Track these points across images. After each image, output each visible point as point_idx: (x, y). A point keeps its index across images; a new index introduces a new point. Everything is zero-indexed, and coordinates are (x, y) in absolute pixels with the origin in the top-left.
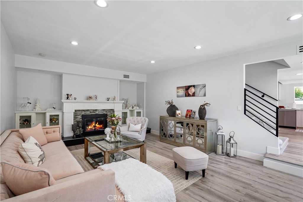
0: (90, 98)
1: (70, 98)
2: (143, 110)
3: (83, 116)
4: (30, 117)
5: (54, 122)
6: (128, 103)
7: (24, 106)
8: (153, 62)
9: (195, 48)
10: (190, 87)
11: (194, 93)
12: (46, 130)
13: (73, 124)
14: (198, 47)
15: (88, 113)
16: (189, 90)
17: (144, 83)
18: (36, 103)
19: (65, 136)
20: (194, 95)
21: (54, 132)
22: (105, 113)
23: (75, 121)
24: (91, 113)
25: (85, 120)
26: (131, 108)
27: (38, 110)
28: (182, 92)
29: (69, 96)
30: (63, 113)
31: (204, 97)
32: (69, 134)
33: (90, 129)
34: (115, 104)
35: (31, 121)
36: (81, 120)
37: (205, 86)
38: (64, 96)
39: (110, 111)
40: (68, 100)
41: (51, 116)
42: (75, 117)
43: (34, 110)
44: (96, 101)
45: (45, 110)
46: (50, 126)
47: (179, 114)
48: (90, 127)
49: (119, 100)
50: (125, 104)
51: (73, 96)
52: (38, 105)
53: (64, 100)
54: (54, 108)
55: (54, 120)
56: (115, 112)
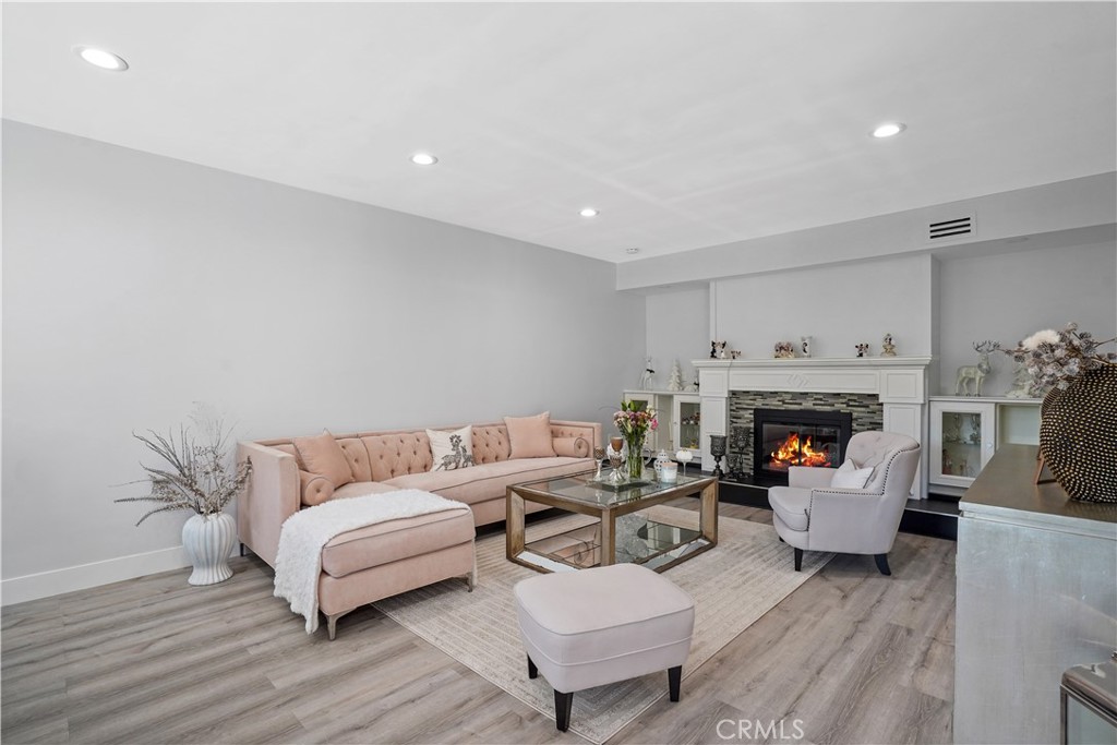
0: (784, 349)
1: (721, 355)
15: (775, 404)
22: (840, 406)
23: (731, 425)
24: (784, 403)
25: (765, 427)
29: (717, 347)
34: (883, 371)
36: (752, 425)
39: (865, 402)
41: (683, 404)
42: (733, 415)
50: (982, 371)
53: (701, 360)
56: (886, 408)
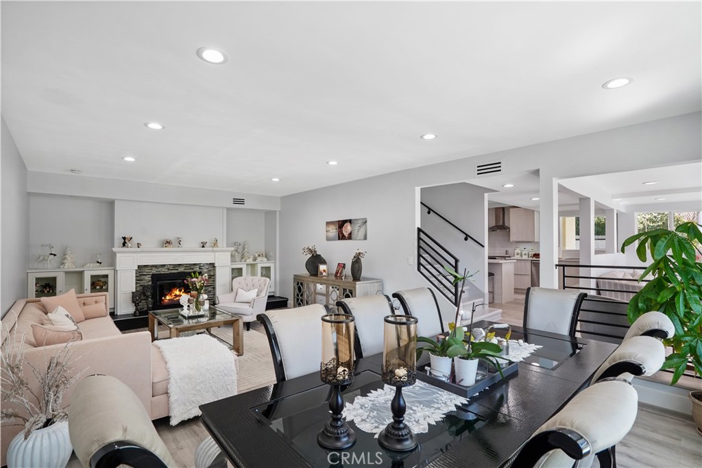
0: (168, 242)
1: (129, 245)
2: (275, 263)
3: (155, 277)
4: (54, 279)
5: (98, 287)
6: (246, 250)
7: (44, 259)
8: (276, 180)
9: (327, 163)
10: (344, 222)
11: (350, 234)
12: (82, 300)
13: (134, 290)
14: (333, 163)
15: (164, 271)
16: (344, 228)
17: (275, 211)
18: (65, 255)
19: (120, 312)
20: (350, 237)
21: (96, 302)
22: (196, 269)
23: (138, 285)
24: (169, 270)
25: (158, 283)
26: (250, 261)
27: (69, 266)
28: (333, 231)
29: (127, 241)
30: (115, 271)
31: (365, 241)
32: (126, 309)
33: (169, 300)
34: (217, 254)
35: (55, 287)
36: (150, 283)
37: (366, 222)
38: (118, 241)
39: (207, 267)
40: (125, 249)
41: (92, 277)
42: (139, 279)
43: (61, 267)
44: (179, 248)
45: (83, 266)
46: (91, 292)
47: (324, 271)
48: (168, 298)
49: (225, 245)
50: (238, 253)
51: (135, 241)
52: (69, 258)
53: (117, 248)
54: (98, 262)
55: (99, 284)
56: (217, 268)
